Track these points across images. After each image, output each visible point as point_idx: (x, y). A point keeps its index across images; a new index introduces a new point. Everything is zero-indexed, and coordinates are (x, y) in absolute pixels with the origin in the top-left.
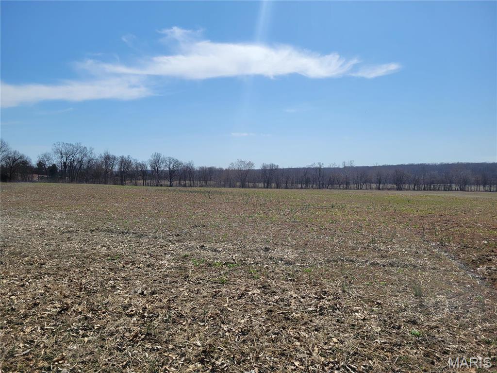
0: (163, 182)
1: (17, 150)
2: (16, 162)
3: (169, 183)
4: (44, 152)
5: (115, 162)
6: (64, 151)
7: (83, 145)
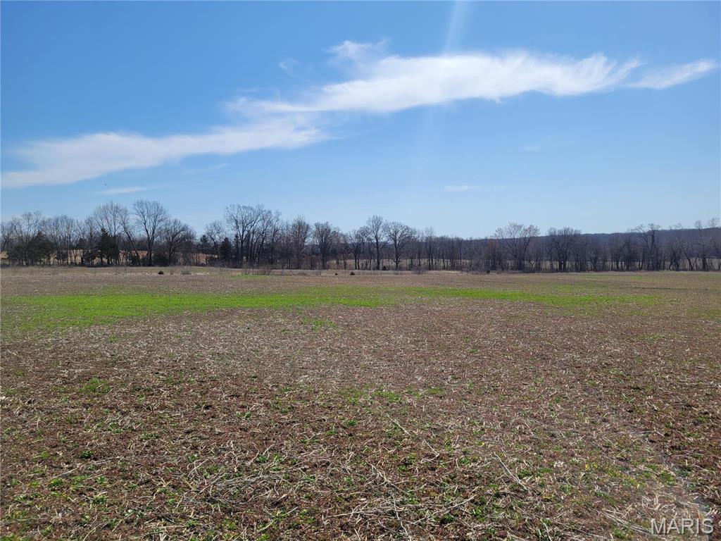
0: (385, 262)
1: (179, 219)
2: (177, 236)
3: (394, 264)
4: (212, 221)
5: (309, 233)
6: (239, 219)
7: (266, 208)
